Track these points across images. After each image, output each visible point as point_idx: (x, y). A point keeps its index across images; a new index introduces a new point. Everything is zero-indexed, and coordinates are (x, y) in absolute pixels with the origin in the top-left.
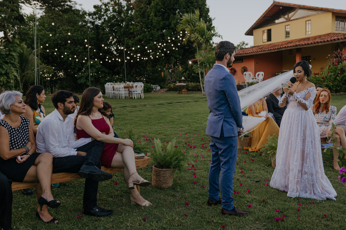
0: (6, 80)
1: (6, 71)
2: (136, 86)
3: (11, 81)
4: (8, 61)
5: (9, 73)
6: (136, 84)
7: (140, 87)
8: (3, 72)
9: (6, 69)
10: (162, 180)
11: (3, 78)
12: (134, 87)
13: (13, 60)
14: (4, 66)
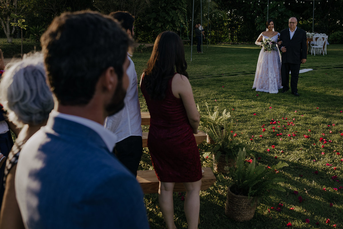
0: (171, 28)
1: (172, 19)
2: (317, 39)
3: (177, 29)
4: (176, 7)
5: (175, 20)
6: (317, 35)
7: (322, 39)
8: (170, 20)
9: (172, 15)
10: (235, 209)
11: (168, 26)
12: (314, 39)
13: (181, 6)
14: (170, 13)
